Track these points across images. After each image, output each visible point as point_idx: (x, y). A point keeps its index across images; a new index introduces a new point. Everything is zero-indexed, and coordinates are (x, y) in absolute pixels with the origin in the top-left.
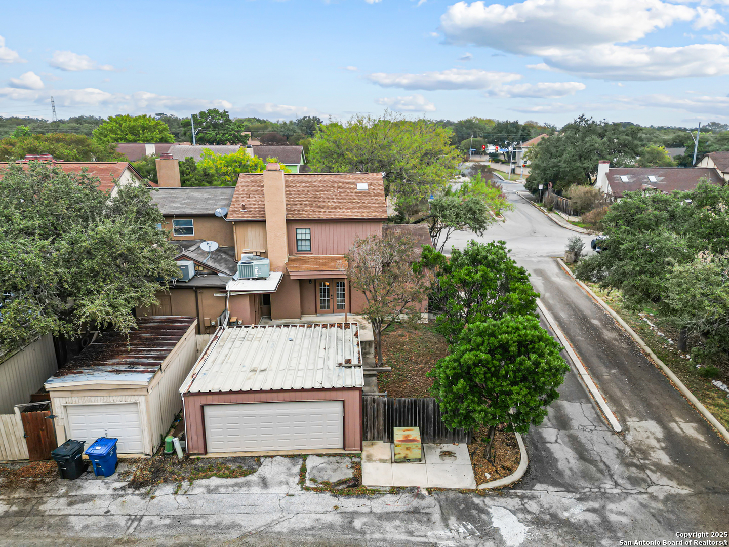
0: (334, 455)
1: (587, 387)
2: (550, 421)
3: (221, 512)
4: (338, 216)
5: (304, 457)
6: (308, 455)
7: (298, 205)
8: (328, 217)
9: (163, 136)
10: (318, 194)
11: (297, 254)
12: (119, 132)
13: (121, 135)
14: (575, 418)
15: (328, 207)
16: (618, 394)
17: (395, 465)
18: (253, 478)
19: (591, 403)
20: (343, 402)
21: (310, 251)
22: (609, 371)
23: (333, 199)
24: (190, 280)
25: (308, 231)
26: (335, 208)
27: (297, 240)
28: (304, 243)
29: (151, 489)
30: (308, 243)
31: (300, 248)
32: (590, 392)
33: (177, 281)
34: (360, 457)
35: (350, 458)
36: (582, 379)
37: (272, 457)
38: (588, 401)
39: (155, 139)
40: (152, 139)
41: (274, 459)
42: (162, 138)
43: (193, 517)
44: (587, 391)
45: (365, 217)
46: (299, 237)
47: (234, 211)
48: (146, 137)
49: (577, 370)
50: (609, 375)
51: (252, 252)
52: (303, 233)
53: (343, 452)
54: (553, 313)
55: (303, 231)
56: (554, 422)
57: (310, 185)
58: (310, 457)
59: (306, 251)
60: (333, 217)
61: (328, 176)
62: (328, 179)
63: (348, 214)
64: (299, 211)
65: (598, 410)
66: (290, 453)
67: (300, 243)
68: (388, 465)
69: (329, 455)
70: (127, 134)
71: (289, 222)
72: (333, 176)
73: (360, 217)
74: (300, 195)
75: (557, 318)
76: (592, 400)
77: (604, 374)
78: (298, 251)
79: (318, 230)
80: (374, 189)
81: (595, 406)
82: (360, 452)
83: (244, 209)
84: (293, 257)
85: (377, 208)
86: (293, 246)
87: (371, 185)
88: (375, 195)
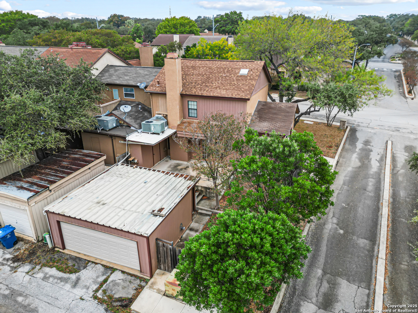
0: (132, 275)
1: (376, 272)
2: (317, 296)
3: (37, 297)
4: (216, 94)
5: (113, 270)
6: (117, 269)
7: (194, 83)
8: (208, 94)
9: (192, 29)
10: (211, 76)
11: (188, 119)
12: (168, 28)
13: (169, 29)
14: (343, 301)
15: (212, 86)
16: (405, 287)
17: (165, 297)
18: (73, 276)
19: (369, 289)
20: (137, 242)
21: (197, 117)
22: (411, 261)
23: (219, 80)
24: (110, 130)
25: (195, 103)
26: (216, 88)
27: (189, 109)
28: (193, 111)
29: (20, 265)
30: (195, 111)
31: (190, 115)
32: (376, 278)
33: (103, 129)
34: (147, 283)
35: (141, 281)
36: (377, 262)
37: (96, 264)
38: (368, 287)
39: (186, 31)
40: (185, 31)
41: (97, 266)
42: (191, 30)
43: (21, 295)
44: (373, 276)
45: (234, 96)
46: (190, 107)
47: (152, 85)
48: (182, 30)
49: (378, 251)
50: (408, 266)
51: (161, 114)
52: (193, 105)
53: (139, 274)
54: (393, 190)
55: (192, 103)
56: (321, 299)
57: (209, 68)
58: (117, 271)
59: (194, 117)
60: (212, 95)
61: (224, 63)
62: (224, 65)
63: (223, 93)
64: (191, 88)
65: (371, 300)
66: (108, 265)
67: (190, 111)
68: (160, 296)
69: (129, 274)
70: (172, 29)
71: (182, 96)
72: (228, 63)
73: (230, 96)
74: (198, 76)
75: (394, 196)
76: (372, 287)
77: (403, 263)
78: (189, 116)
79: (202, 103)
80: (252, 74)
81: (371, 295)
82: (149, 278)
83: (158, 84)
84: (185, 120)
85: (246, 90)
86: (185, 112)
87: (251, 71)
88: (251, 79)
